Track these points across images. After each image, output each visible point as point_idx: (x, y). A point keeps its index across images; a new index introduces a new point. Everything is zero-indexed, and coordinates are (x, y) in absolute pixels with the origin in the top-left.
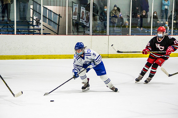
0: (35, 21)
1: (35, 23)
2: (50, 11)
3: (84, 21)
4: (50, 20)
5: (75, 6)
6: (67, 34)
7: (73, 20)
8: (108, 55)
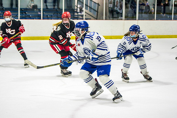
0: (79, 9)
1: (78, 10)
2: (91, 0)
3: (118, 8)
4: (91, 8)
6: (104, 19)
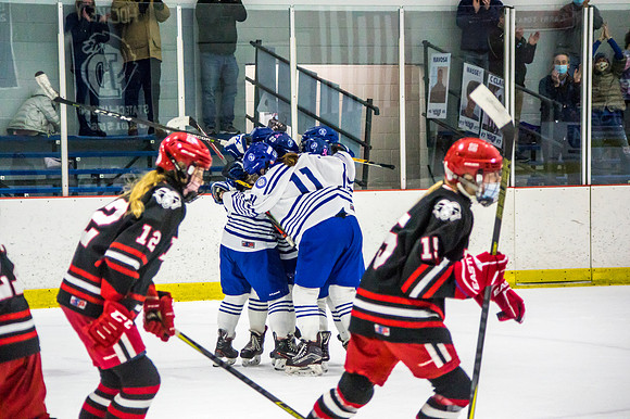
2: (330, 85)
5: (436, 60)
6: (403, 184)
7: (428, 120)
8: (592, 270)
